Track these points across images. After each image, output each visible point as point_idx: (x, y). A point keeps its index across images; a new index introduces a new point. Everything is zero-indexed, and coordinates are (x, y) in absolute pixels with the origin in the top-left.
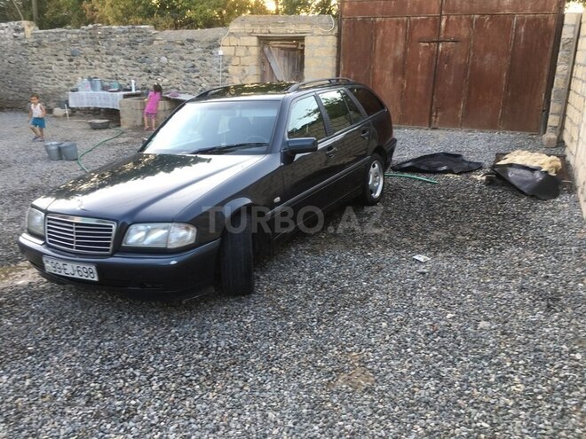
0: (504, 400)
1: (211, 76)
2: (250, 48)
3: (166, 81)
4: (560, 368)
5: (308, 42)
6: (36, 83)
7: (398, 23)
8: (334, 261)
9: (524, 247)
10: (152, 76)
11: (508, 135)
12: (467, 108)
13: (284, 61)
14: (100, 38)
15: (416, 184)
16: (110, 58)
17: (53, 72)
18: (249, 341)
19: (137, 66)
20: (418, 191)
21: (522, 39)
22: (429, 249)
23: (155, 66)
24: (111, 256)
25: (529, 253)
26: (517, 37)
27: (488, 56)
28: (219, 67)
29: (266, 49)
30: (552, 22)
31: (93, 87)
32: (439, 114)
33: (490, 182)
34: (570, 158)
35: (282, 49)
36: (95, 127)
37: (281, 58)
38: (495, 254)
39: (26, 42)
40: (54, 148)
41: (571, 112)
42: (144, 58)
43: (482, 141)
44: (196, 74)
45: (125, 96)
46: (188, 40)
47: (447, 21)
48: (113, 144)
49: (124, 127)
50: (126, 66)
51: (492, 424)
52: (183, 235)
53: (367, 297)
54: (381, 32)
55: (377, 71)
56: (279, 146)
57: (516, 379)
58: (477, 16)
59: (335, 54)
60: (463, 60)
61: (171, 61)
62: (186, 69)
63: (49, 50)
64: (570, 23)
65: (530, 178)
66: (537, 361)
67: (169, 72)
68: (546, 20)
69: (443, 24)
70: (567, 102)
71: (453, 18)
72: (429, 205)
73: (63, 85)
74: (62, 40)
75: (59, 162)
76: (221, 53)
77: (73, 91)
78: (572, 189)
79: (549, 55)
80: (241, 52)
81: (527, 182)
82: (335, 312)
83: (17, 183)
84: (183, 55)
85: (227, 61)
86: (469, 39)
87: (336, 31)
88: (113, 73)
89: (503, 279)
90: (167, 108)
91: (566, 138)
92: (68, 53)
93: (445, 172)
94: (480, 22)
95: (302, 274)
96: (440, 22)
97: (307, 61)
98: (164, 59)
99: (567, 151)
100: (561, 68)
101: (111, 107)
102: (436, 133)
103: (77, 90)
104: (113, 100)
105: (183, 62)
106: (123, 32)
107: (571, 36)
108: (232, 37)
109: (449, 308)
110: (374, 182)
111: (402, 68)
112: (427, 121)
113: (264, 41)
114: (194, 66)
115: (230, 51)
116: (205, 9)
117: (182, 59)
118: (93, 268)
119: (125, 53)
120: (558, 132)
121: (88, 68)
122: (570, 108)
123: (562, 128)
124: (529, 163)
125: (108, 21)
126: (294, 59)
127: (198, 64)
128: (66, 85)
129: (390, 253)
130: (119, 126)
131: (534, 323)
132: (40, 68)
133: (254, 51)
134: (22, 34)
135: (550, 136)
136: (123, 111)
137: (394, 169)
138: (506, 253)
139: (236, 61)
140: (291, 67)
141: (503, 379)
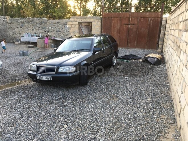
0: (146, 101)
1: (64, 33)
2: (76, 25)
3: (50, 34)
4: (159, 96)
5: (93, 24)
6: (9, 34)
7: (118, 19)
8: (105, 79)
9: (152, 75)
10: (46, 33)
11: (148, 50)
12: (137, 42)
13: (86, 29)
14: (31, 21)
15: (124, 62)
16: (33, 27)
17: (15, 31)
18: (89, 94)
19: (42, 29)
20: (125, 64)
21: (151, 24)
22: (129, 76)
23: (47, 30)
24: (55, 74)
25: (153, 76)
26: (150, 24)
27: (143, 29)
28: (67, 30)
29: (81, 26)
30: (159, 20)
31: (28, 36)
32: (130, 44)
33: (143, 61)
34: (164, 56)
35: (85, 25)
36: (30, 47)
37: (85, 28)
38: (145, 77)
39: (7, 22)
40: (22, 52)
41: (165, 44)
42: (44, 27)
43: (141, 52)
44: (60, 32)
45: (39, 38)
46: (58, 22)
47: (131, 19)
48: (37, 52)
49: (38, 47)
50: (38, 30)
51: (144, 105)
52: (73, 69)
53: (115, 85)
54: (113, 21)
55: (112, 32)
56: (92, 50)
57: (149, 98)
58: (139, 18)
59: (100, 27)
60: (136, 30)
61: (52, 28)
62: (57, 31)
63: (14, 24)
64: (164, 20)
65: (154, 60)
66: (154, 95)
67: (51, 32)
68: (158, 19)
69: (130, 20)
70: (164, 41)
71: (133, 18)
72: (128, 67)
73: (18, 35)
74: (19, 22)
75: (23, 56)
76: (67, 26)
77: (22, 37)
78: (164, 63)
79: (159, 28)
80: (73, 26)
81: (153, 61)
82: (108, 88)
83: (13, 62)
84: (56, 27)
85: (69, 29)
86: (137, 24)
87: (101, 21)
88: (34, 32)
89: (147, 82)
90: (51, 42)
91: (163, 51)
92: (20, 25)
93: (132, 59)
94: (140, 20)
95: (98, 81)
96: (130, 19)
97: (92, 29)
98: (50, 28)
99: (164, 54)
100: (162, 32)
101: (34, 41)
102: (129, 49)
103: (23, 36)
104: (35, 39)
105: (56, 29)
106: (38, 20)
107: (164, 23)
108: (71, 22)
109: (134, 87)
110: (114, 61)
111: (119, 32)
112: (126, 46)
113: (80, 23)
114: (59, 30)
115: (70, 26)
116: (59, 13)
117: (56, 28)
118: (51, 77)
119: (38, 26)
120: (162, 49)
121: (26, 30)
122: (164, 43)
123: (162, 48)
124: (153, 56)
125: (28, 16)
126: (89, 28)
127: (60, 29)
128: (19, 35)
129: (119, 77)
130: (37, 47)
131: (153, 89)
132: (11, 30)
133: (77, 26)
134: (6, 19)
135: (159, 50)
136: (38, 43)
137: (118, 58)
138: (147, 77)
139: (72, 29)
140: (88, 31)
141: (146, 98)
